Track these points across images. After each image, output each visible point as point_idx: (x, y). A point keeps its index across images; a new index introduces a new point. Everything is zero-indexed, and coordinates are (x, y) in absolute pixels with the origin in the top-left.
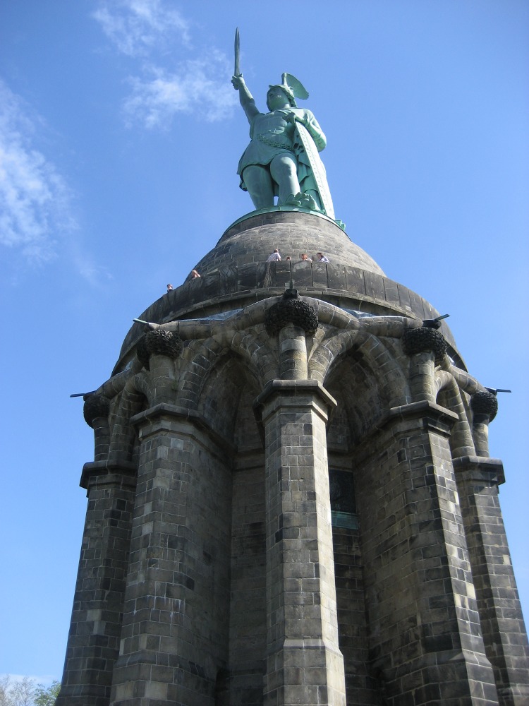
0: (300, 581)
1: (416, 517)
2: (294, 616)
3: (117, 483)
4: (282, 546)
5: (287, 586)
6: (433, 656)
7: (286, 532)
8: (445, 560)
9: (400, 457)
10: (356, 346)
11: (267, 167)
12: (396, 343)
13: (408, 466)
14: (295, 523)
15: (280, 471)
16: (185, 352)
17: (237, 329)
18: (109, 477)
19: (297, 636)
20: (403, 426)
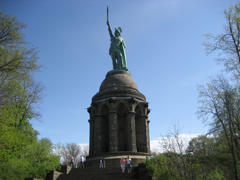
0: (133, 138)
1: (143, 130)
2: (133, 142)
3: (101, 118)
4: (131, 133)
5: (132, 138)
6: (144, 146)
7: (132, 132)
8: (146, 136)
9: (142, 122)
10: (138, 105)
11: (116, 53)
12: (143, 105)
13: (143, 123)
14: (133, 131)
15: (131, 124)
16: (116, 103)
17: (124, 101)
18: (100, 117)
19: (133, 144)
20: (142, 118)
